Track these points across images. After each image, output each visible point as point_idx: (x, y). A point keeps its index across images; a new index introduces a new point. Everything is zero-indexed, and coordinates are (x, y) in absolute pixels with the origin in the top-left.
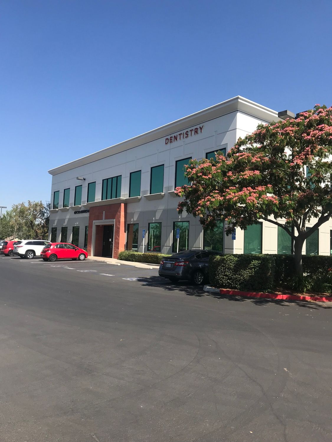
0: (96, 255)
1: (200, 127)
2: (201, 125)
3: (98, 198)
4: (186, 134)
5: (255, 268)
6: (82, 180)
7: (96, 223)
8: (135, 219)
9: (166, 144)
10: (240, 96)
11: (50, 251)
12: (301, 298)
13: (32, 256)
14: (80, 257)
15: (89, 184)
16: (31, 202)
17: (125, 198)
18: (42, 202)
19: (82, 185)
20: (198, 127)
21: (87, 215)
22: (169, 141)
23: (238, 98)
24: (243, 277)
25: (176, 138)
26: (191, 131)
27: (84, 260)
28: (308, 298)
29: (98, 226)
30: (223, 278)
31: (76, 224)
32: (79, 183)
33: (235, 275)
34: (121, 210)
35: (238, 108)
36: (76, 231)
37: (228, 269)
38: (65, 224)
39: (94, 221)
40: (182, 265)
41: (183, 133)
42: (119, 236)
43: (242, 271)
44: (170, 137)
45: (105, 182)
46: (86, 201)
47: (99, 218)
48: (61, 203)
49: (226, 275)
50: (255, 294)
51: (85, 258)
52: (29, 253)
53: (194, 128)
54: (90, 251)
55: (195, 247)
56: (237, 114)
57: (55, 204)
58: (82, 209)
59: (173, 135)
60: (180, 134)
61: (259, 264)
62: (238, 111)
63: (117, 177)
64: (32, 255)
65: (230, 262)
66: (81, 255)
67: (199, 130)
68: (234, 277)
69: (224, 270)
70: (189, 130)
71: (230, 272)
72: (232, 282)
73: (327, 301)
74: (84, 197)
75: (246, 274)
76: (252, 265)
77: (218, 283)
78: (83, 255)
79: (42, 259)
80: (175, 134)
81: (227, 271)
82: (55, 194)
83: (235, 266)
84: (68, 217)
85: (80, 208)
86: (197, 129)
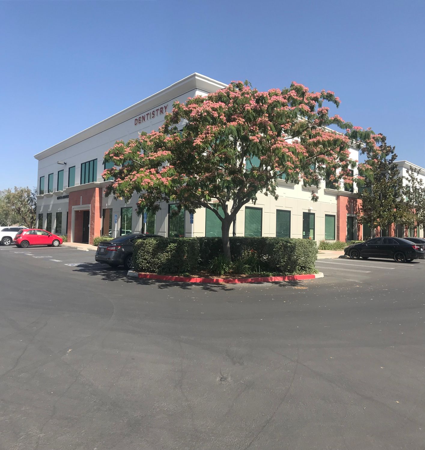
0: (76, 241)
1: (165, 106)
2: (165, 105)
3: (77, 183)
4: (153, 114)
5: (171, 251)
6: (63, 164)
7: (75, 208)
8: (109, 204)
9: (135, 124)
10: (196, 73)
11: (21, 238)
12: (215, 281)
13: (9, 243)
14: (54, 243)
15: (69, 168)
16: (17, 188)
17: (99, 183)
18: (28, 187)
19: (63, 170)
20: (163, 106)
21: (67, 200)
22: (138, 121)
23: (195, 75)
24: (161, 260)
25: (144, 118)
26: (157, 110)
27: (58, 246)
28: (221, 281)
29: (77, 212)
30: (143, 262)
31: (59, 210)
32: (60, 167)
33: (153, 259)
34: (95, 194)
35: (197, 86)
36: (59, 216)
37: (147, 252)
38: (50, 210)
39: (73, 207)
40: (113, 250)
41: (150, 113)
42: (94, 222)
43: (159, 255)
44: (139, 118)
45: (84, 165)
46: (67, 186)
47: (77, 203)
48: (46, 189)
49: (145, 259)
50: (171, 277)
51: (60, 244)
52: (6, 240)
53: (159, 108)
54: (70, 237)
55: (136, 231)
56: (196, 92)
57: (41, 189)
58: (64, 194)
59: (141, 116)
60: (147, 114)
61: (176, 247)
62: (197, 89)
63: (94, 160)
64: (9, 241)
65: (149, 246)
66: (55, 242)
67: (164, 109)
68: (152, 261)
69: (143, 253)
70: (155, 110)
71: (149, 256)
72: (151, 266)
73: (240, 282)
74: (66, 183)
75: (164, 257)
76: (168, 249)
77: (139, 267)
78: (57, 241)
79: (16, 246)
80: (143, 115)
81: (146, 255)
82: (41, 179)
83: (153, 250)
84: (52, 203)
85: (62, 193)
86: (162, 108)
